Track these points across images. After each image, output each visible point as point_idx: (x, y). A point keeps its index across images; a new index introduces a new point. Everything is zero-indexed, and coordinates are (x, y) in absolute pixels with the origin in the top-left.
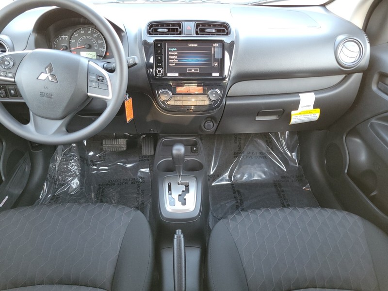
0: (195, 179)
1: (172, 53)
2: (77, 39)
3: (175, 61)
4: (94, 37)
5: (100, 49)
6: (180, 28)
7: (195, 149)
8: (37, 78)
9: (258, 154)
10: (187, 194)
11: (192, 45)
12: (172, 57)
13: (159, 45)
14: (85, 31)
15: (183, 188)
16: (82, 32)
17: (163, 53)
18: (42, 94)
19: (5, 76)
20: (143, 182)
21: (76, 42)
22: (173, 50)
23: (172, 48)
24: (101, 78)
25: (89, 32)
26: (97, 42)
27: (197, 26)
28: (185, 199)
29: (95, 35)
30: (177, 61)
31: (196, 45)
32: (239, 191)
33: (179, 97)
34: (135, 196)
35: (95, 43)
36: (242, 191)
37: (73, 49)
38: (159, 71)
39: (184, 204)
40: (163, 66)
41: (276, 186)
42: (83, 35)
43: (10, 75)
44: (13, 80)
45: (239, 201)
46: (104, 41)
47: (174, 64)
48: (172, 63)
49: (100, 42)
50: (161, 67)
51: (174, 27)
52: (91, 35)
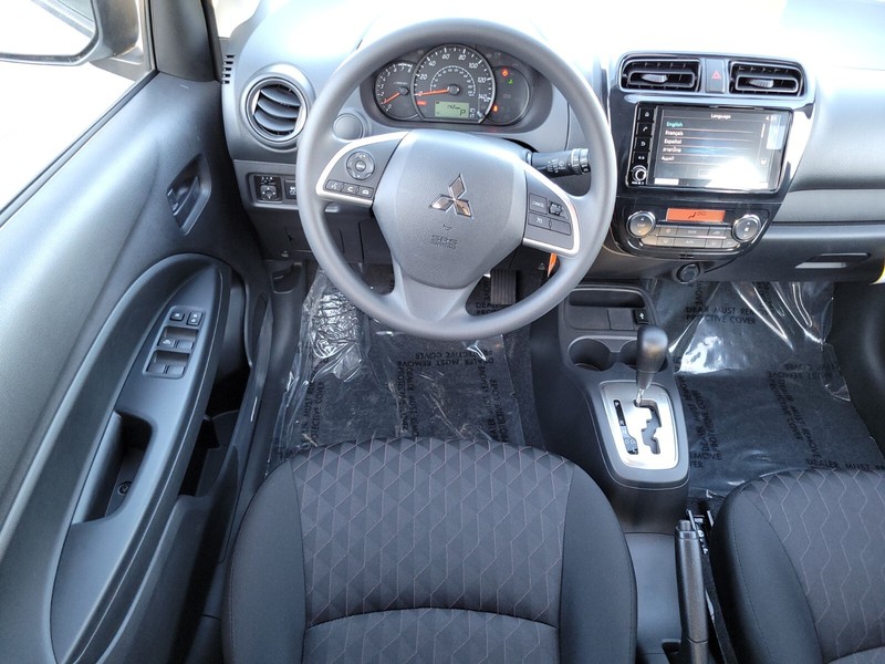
0: (665, 394)
1: (671, 133)
2: (431, 71)
3: (675, 150)
4: (470, 70)
5: (481, 97)
6: (696, 75)
7: (642, 315)
8: (431, 206)
9: (737, 314)
10: (658, 429)
11: (719, 117)
12: (670, 142)
13: (647, 115)
14: (452, 53)
15: (647, 413)
16: (444, 57)
17: (653, 134)
18: (436, 239)
19: (356, 195)
20: (490, 361)
21: (429, 79)
22: (673, 125)
23: (673, 121)
24: (554, 208)
25: (461, 57)
26: (476, 80)
27: (734, 70)
28: (655, 441)
29: (473, 66)
30: (680, 150)
31: (727, 117)
32: (695, 393)
33: (668, 230)
34: (480, 392)
35: (471, 84)
36: (702, 393)
37: (420, 94)
38: (641, 175)
39: (656, 450)
40: (649, 162)
41: (773, 385)
42: (446, 63)
43: (366, 192)
44: (370, 202)
45: (701, 417)
46: (492, 78)
47: (672, 159)
48: (668, 155)
49: (482, 80)
50: (644, 163)
51: (682, 71)
52: (464, 64)
